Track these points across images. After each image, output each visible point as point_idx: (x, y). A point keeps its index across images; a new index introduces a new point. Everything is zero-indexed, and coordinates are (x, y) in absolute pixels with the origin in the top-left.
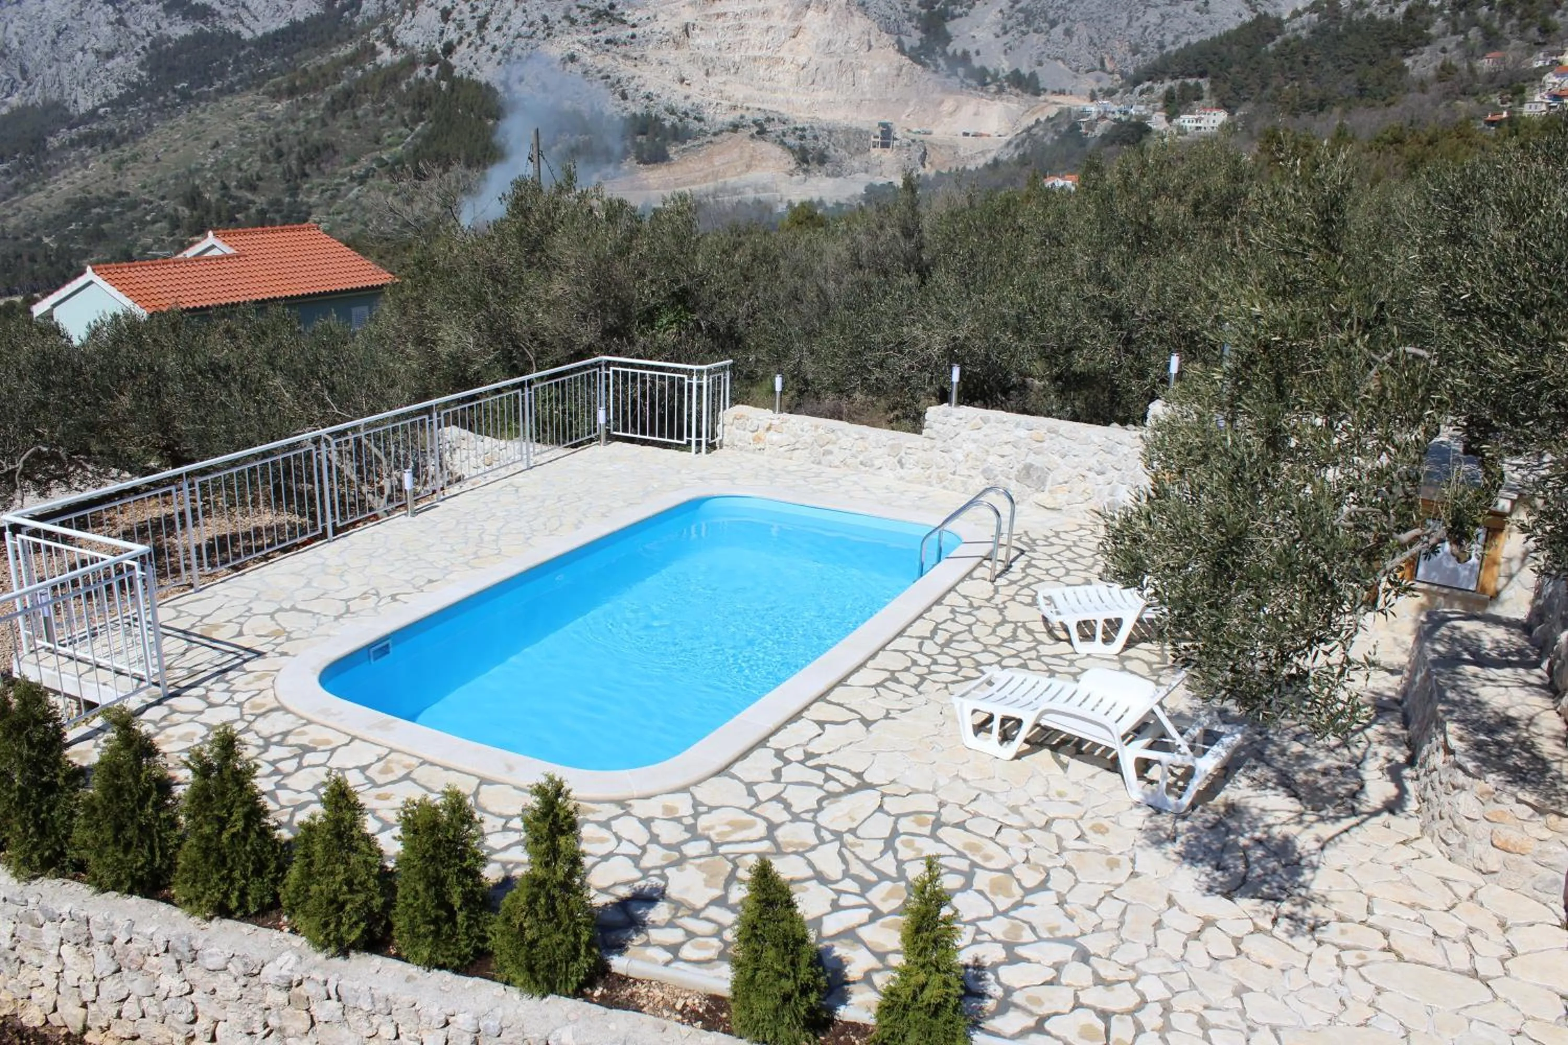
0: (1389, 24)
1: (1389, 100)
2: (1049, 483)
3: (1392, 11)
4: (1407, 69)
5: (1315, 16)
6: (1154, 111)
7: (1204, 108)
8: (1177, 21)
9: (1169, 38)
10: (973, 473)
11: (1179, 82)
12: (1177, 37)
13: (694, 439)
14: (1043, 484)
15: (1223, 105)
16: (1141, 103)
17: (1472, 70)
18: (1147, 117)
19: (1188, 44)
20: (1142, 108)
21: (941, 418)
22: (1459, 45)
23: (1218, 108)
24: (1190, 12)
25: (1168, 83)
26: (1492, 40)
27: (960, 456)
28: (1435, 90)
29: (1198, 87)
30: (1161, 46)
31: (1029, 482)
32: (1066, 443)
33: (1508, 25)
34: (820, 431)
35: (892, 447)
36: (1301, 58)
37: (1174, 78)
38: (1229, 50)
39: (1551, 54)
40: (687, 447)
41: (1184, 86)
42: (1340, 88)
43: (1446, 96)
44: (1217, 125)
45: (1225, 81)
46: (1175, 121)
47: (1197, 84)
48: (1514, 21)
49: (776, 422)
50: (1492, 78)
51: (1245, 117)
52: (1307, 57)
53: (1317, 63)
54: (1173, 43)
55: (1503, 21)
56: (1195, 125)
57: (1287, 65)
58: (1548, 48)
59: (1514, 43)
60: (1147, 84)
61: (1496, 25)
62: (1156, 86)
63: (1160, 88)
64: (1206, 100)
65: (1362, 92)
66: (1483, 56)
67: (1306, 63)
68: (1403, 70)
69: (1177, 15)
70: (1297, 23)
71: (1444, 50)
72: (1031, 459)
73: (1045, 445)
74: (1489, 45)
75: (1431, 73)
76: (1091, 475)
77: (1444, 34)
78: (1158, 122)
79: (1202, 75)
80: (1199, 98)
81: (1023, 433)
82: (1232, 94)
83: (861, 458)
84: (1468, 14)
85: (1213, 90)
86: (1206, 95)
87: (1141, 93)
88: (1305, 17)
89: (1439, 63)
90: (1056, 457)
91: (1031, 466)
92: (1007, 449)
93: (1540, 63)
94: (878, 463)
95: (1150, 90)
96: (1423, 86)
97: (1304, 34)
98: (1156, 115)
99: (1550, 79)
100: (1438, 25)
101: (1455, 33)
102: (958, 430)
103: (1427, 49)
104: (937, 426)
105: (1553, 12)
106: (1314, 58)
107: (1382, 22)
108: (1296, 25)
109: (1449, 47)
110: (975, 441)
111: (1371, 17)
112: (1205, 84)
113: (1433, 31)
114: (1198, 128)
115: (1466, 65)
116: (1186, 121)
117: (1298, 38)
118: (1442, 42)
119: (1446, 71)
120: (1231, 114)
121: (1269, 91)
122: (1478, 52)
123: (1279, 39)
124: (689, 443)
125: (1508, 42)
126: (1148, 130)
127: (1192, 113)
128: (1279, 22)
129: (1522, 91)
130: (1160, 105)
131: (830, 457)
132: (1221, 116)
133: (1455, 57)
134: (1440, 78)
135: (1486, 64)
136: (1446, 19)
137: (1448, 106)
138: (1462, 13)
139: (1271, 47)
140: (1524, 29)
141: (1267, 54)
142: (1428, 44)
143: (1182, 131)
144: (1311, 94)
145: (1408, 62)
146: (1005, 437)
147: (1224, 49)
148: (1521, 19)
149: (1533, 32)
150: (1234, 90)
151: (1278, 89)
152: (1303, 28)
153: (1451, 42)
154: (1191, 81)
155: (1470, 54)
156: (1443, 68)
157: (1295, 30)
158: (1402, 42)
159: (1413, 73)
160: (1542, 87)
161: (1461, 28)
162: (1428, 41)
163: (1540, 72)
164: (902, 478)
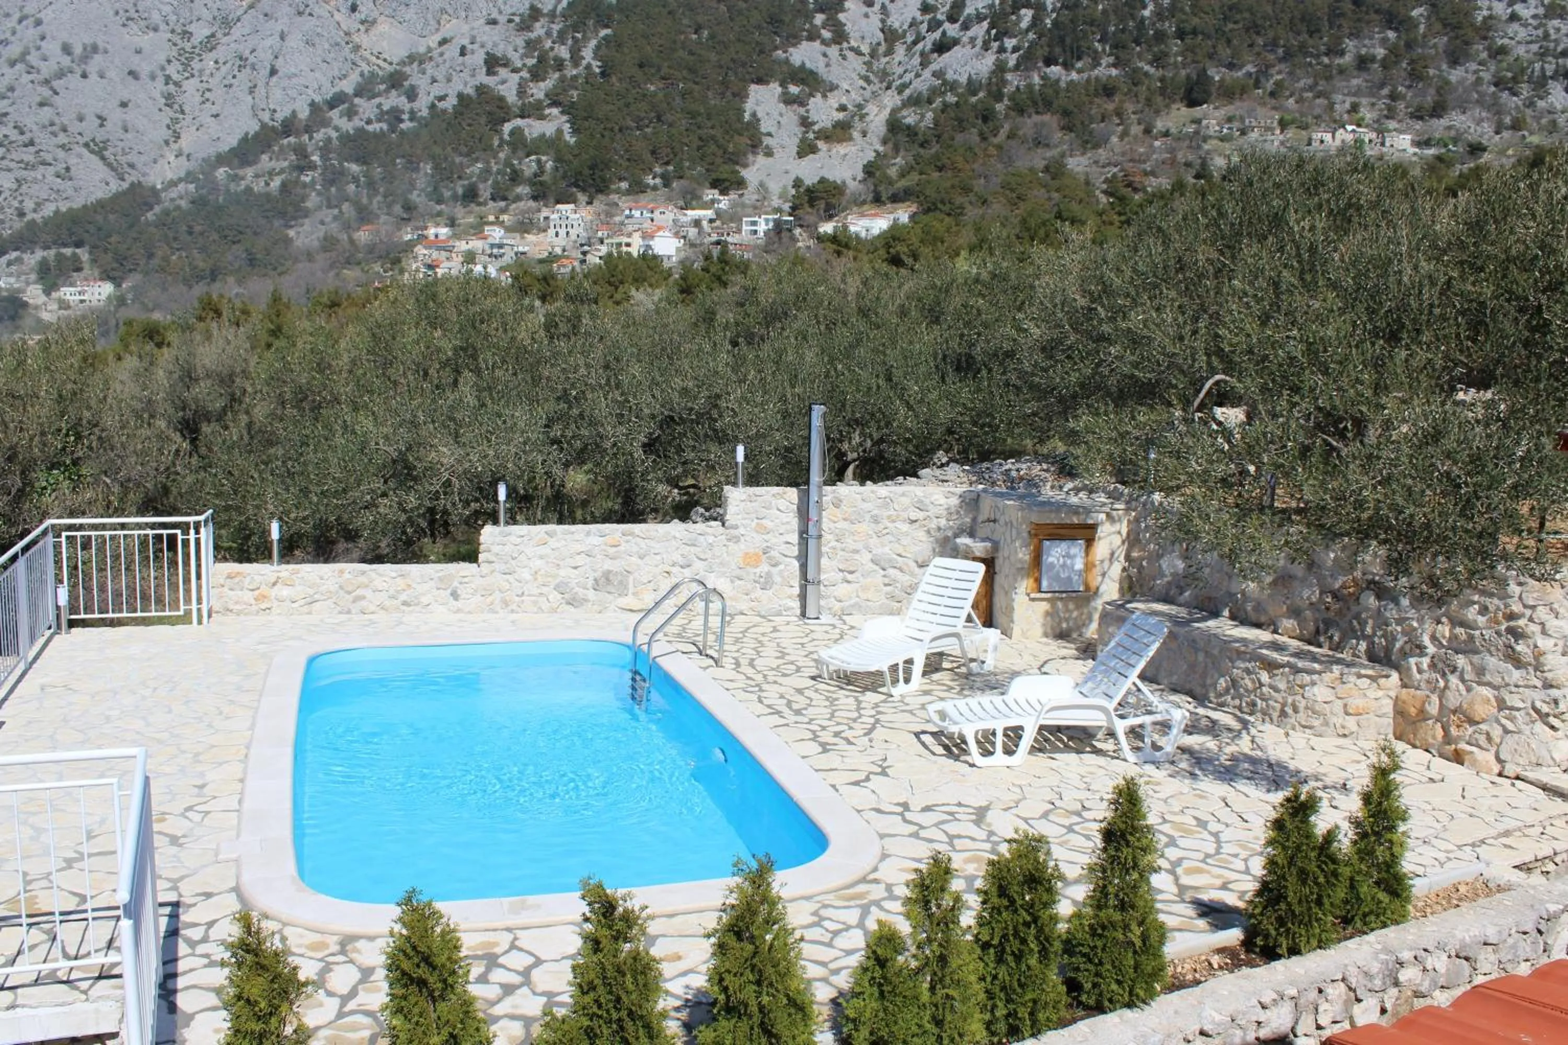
0: (268, 196)
1: (280, 269)
2: (631, 586)
3: (267, 184)
4: (291, 240)
5: (192, 187)
6: (28, 283)
7: (86, 279)
8: (36, 187)
9: (29, 205)
10: (545, 590)
11: (52, 252)
12: (38, 204)
13: (194, 606)
14: (626, 588)
15: (107, 276)
16: (11, 275)
17: (352, 241)
18: (19, 291)
19: (57, 212)
20: (12, 280)
21: (498, 539)
22: (335, 218)
23: (101, 279)
24: (50, 178)
25: (40, 254)
26: (364, 216)
27: (526, 575)
28: (321, 260)
29: (75, 257)
30: (21, 214)
31: (610, 588)
32: (643, 544)
33: (375, 201)
34: (347, 576)
35: (441, 579)
36: (185, 228)
37: (46, 247)
38: (105, 218)
39: (417, 229)
40: (186, 619)
41: (60, 257)
42: (230, 258)
43: (332, 266)
44: (103, 297)
45: (106, 251)
46: (54, 295)
47: (74, 254)
48: (379, 198)
49: (284, 574)
50: (371, 249)
51: (133, 288)
52: (190, 227)
53: (202, 234)
54: (35, 211)
55: (370, 198)
56: (78, 298)
57: (171, 235)
58: (413, 223)
59: (383, 218)
60: (14, 254)
61: (365, 201)
62: (26, 257)
63: (32, 259)
64: (87, 271)
65: (252, 261)
66: (358, 229)
67: (190, 233)
68: (288, 241)
69: (35, 181)
70: (174, 193)
71: (322, 223)
72: (608, 565)
73: (622, 548)
74: (362, 219)
75: (316, 244)
76: (675, 570)
77: (319, 208)
78: (34, 294)
79: (78, 245)
80: (79, 270)
81: (596, 540)
82: (115, 265)
83: (403, 597)
84: (338, 190)
85: (94, 261)
86: (86, 266)
87: (9, 264)
88: (181, 186)
89: (321, 234)
90: (634, 559)
91: (609, 572)
92: (580, 560)
93: (409, 237)
94: (425, 600)
95: (19, 260)
96: (310, 256)
97: (183, 203)
98: (31, 287)
99: (420, 250)
100: (313, 200)
101: (329, 207)
102: (521, 548)
103: (307, 221)
104: (496, 549)
105: (411, 192)
106: (198, 228)
107: (260, 195)
108: (174, 195)
109: (328, 220)
110: (541, 557)
111: (249, 190)
112: (84, 254)
113: (309, 204)
114: (82, 301)
115: (345, 237)
116: (68, 293)
117: (178, 208)
118: (320, 215)
119: (329, 243)
120: (118, 285)
121: (155, 262)
122: (354, 225)
123: (157, 209)
124: (188, 613)
125: (378, 217)
126: (25, 305)
127: (72, 285)
128: (154, 191)
129: (398, 261)
130: (33, 277)
131: (364, 603)
132: (107, 289)
133: (334, 228)
134: (325, 249)
135: (363, 236)
136: (319, 194)
137: (337, 275)
138: (333, 189)
139: (150, 216)
140: (389, 206)
141: (148, 224)
142: (306, 216)
143: (64, 305)
144: (201, 265)
145: (291, 233)
146: (579, 548)
147: (99, 218)
148: (385, 197)
149: (398, 209)
150: (117, 261)
151: (166, 259)
152: (181, 198)
153: (328, 214)
154: (68, 251)
155: (347, 227)
156: (325, 239)
157: (172, 200)
158: (283, 214)
159: (298, 243)
160: (415, 257)
161: (334, 202)
162: (306, 214)
163: (410, 245)
164: (459, 611)
